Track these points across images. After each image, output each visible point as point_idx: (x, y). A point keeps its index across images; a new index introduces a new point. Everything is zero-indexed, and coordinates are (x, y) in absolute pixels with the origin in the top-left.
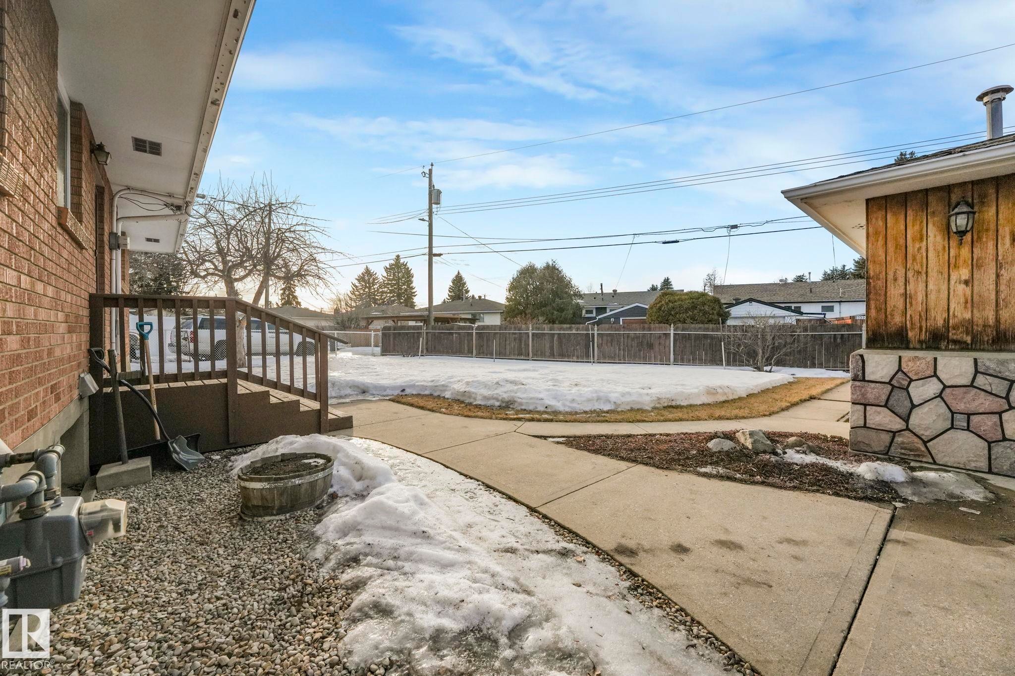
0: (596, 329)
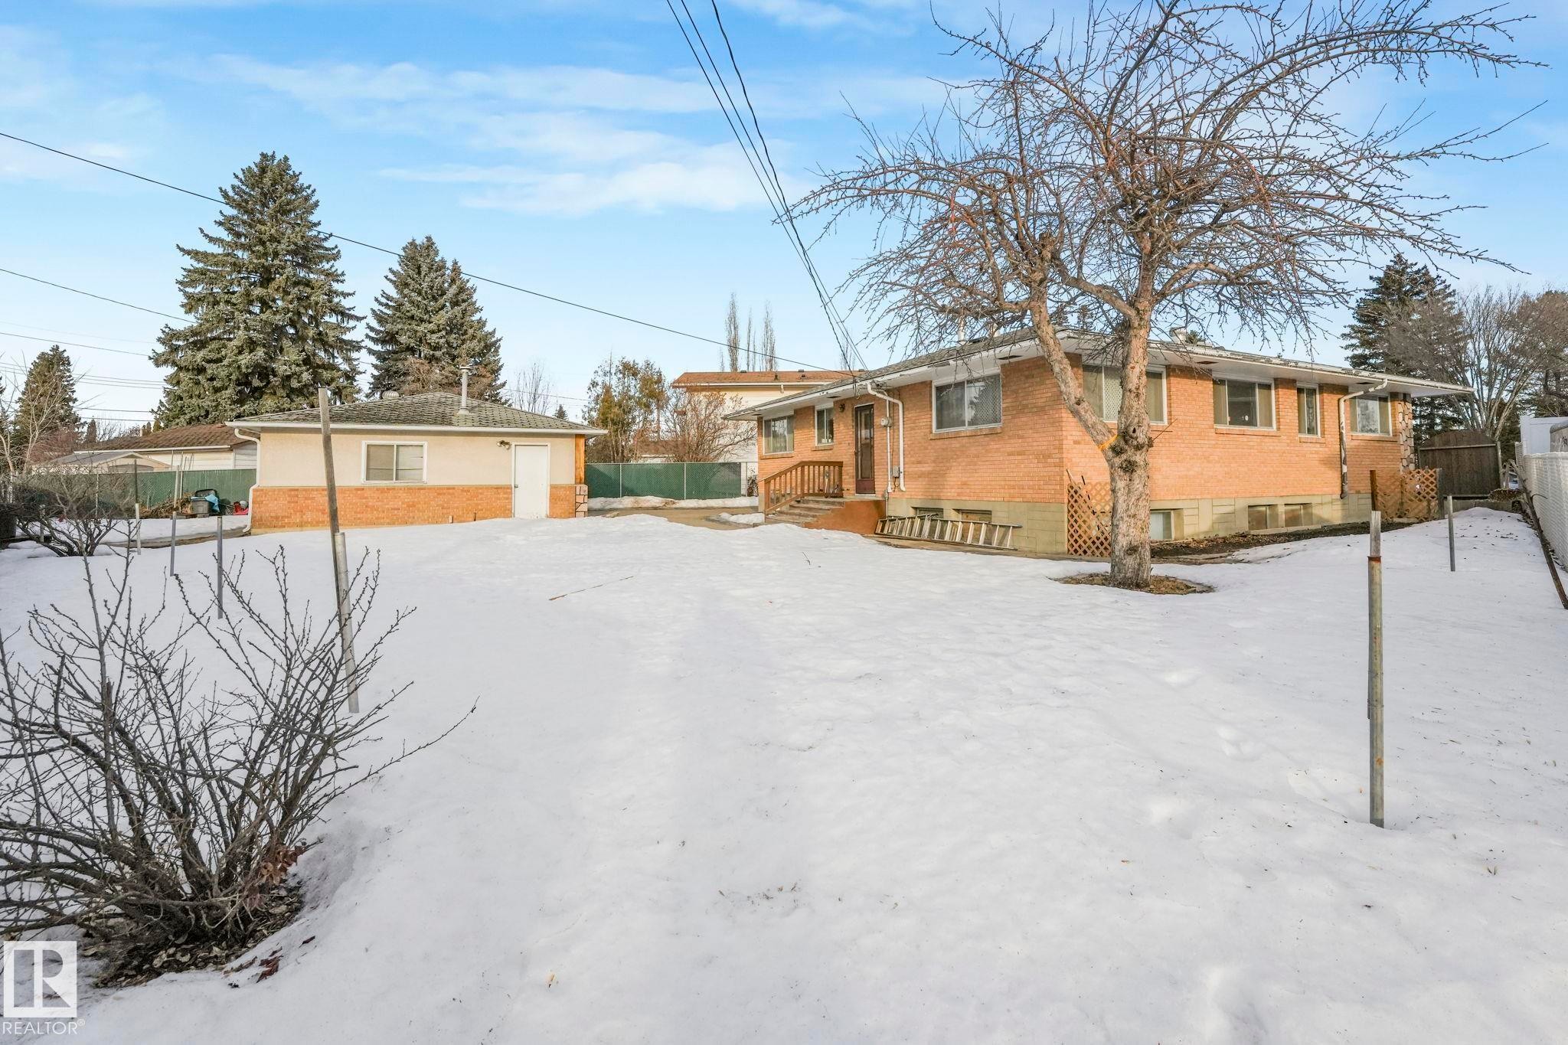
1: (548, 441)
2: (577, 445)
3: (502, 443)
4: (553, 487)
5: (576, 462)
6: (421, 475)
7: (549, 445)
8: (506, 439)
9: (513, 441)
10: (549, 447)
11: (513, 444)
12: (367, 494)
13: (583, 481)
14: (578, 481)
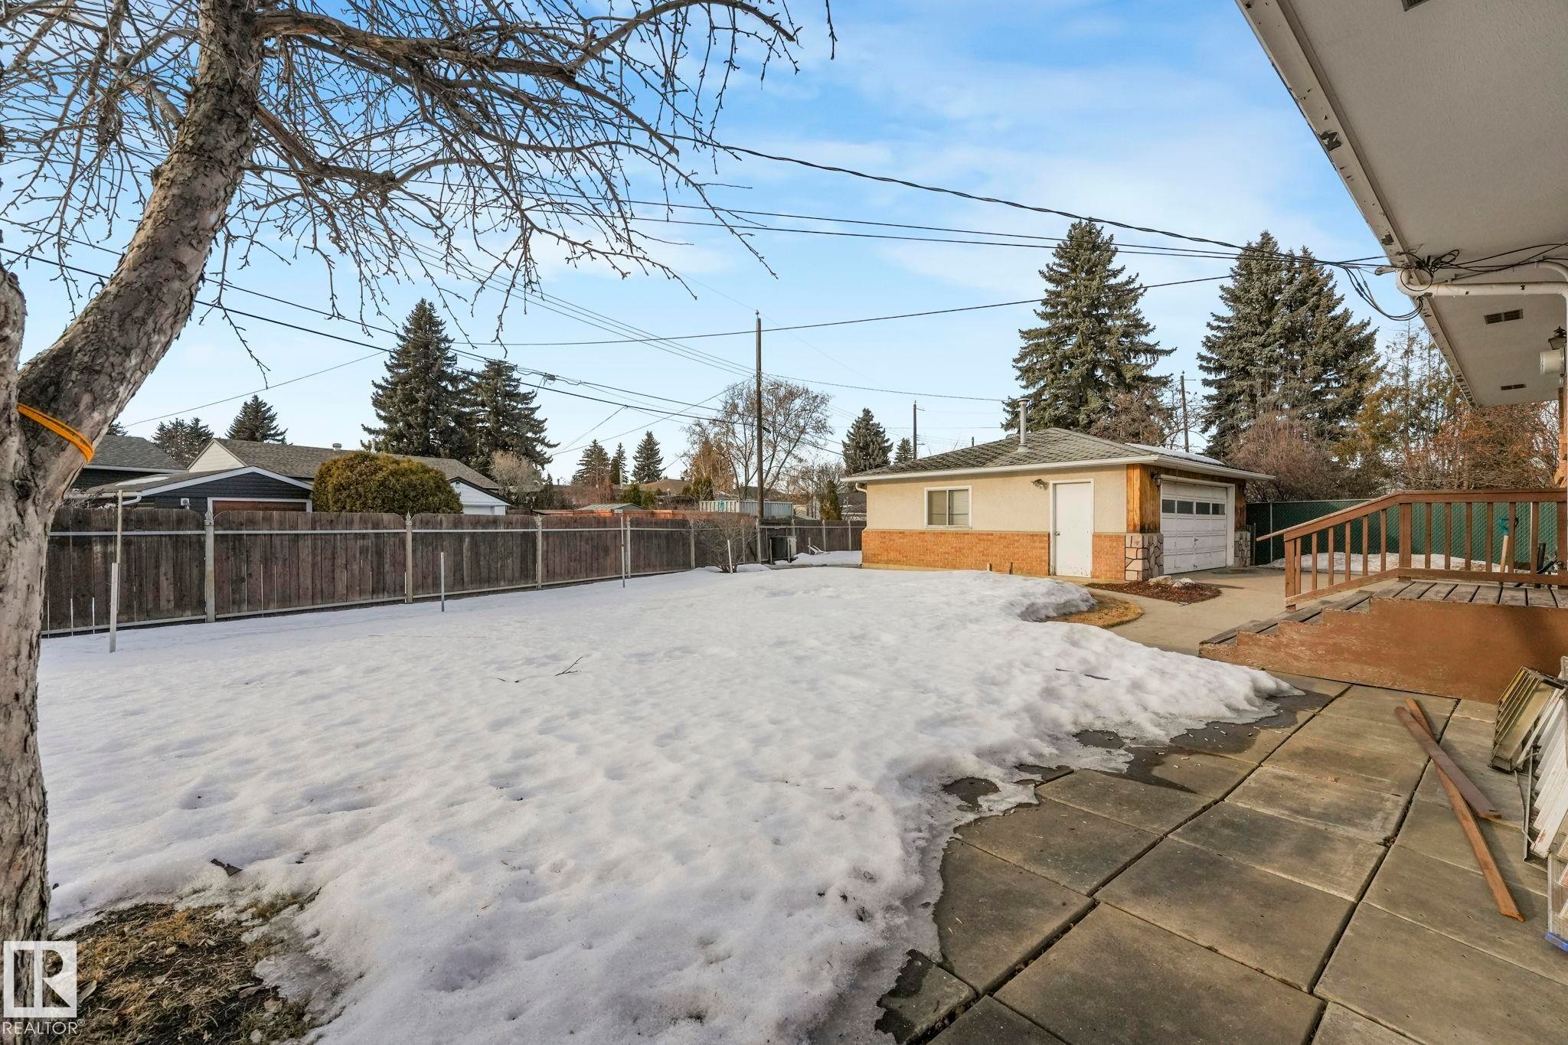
0: (409, 523)
1: (1091, 477)
2: (1129, 479)
3: (1039, 481)
4: (1096, 536)
5: (1128, 502)
6: (968, 520)
7: (1092, 480)
8: (1044, 478)
9: (1050, 480)
10: (1092, 484)
11: (1051, 483)
12: (927, 537)
13: (1138, 528)
14: (1131, 528)
